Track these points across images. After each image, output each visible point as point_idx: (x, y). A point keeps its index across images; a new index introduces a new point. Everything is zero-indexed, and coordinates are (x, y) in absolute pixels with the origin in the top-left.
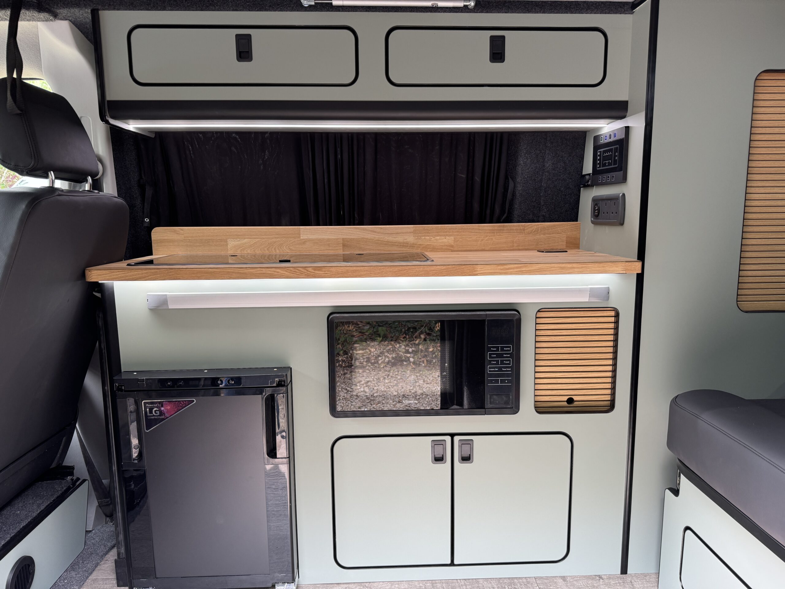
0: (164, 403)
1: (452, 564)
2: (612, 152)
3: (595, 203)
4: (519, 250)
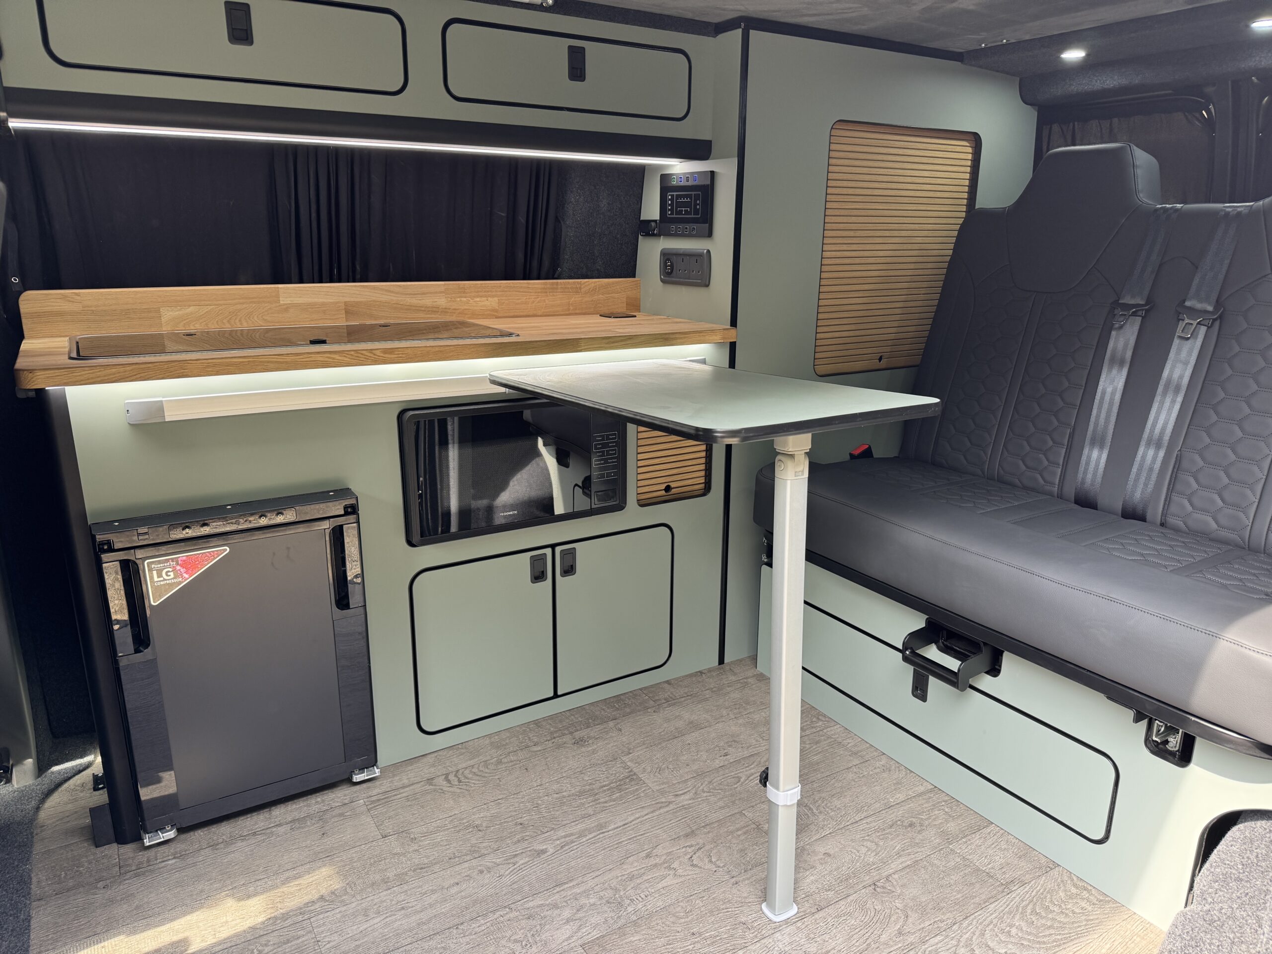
0: (179, 559)
1: (556, 696)
2: (691, 199)
3: (666, 258)
4: (576, 314)
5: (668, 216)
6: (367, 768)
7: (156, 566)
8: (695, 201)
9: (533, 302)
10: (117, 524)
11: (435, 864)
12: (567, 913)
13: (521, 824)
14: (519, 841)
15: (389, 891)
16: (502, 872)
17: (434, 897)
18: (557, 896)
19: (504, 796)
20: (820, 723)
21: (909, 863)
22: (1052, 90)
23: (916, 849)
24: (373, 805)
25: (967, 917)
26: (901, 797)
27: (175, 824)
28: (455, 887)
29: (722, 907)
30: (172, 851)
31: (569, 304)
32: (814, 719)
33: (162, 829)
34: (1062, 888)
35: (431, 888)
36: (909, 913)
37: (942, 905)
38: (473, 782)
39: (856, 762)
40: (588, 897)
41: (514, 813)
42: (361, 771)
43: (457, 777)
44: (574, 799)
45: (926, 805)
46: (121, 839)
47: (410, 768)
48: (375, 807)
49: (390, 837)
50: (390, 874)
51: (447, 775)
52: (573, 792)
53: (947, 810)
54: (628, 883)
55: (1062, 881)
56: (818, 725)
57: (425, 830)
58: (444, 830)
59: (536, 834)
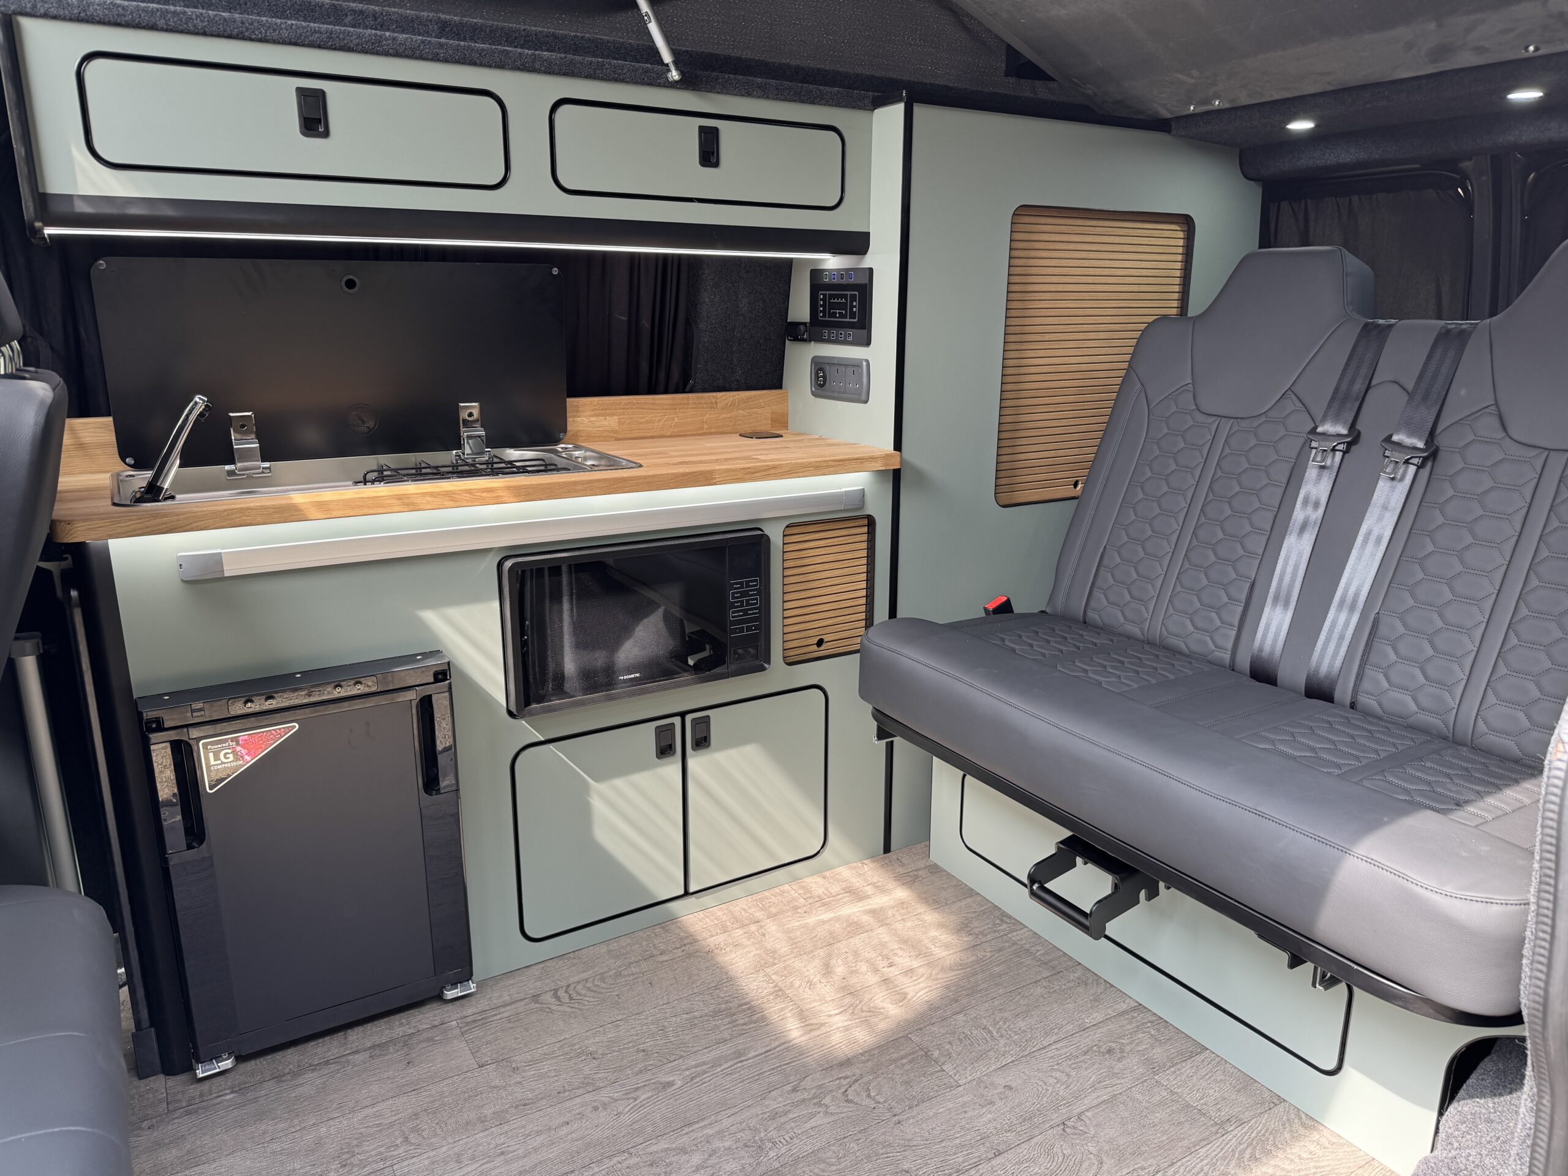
0: (240, 738)
1: (687, 893)
2: (846, 300)
3: (817, 367)
4: (711, 433)
5: (820, 319)
6: (460, 983)
7: (213, 747)
8: (851, 303)
9: (660, 421)
10: (166, 698)
11: (542, 1098)
12: (696, 1159)
13: (644, 1051)
14: (641, 1072)
15: (486, 1133)
16: (621, 1109)
17: (539, 1139)
18: (685, 1139)
19: (625, 1016)
20: (1004, 926)
21: (1105, 1097)
22: (1278, 164)
23: (1115, 1081)
24: (467, 1028)
25: (1173, 1164)
26: (1097, 1016)
27: (233, 1052)
28: (564, 1128)
29: (881, 1152)
30: (229, 1084)
31: (702, 422)
32: (997, 922)
33: (218, 1058)
34: (1287, 1129)
35: (536, 1128)
36: (1105, 1159)
37: (1143, 1149)
38: (587, 999)
39: (1046, 974)
40: (722, 1139)
41: (635, 1038)
42: (454, 987)
43: (568, 993)
44: (707, 1020)
45: (1129, 1027)
46: (169, 1070)
47: (512, 982)
48: (470, 1029)
49: (488, 1066)
50: (488, 1111)
51: (556, 991)
52: (706, 1011)
53: (1153, 1033)
54: (769, 1123)
55: (1288, 1120)
56: (1002, 928)
57: (529, 1058)
58: (552, 1058)
59: (661, 1063)
